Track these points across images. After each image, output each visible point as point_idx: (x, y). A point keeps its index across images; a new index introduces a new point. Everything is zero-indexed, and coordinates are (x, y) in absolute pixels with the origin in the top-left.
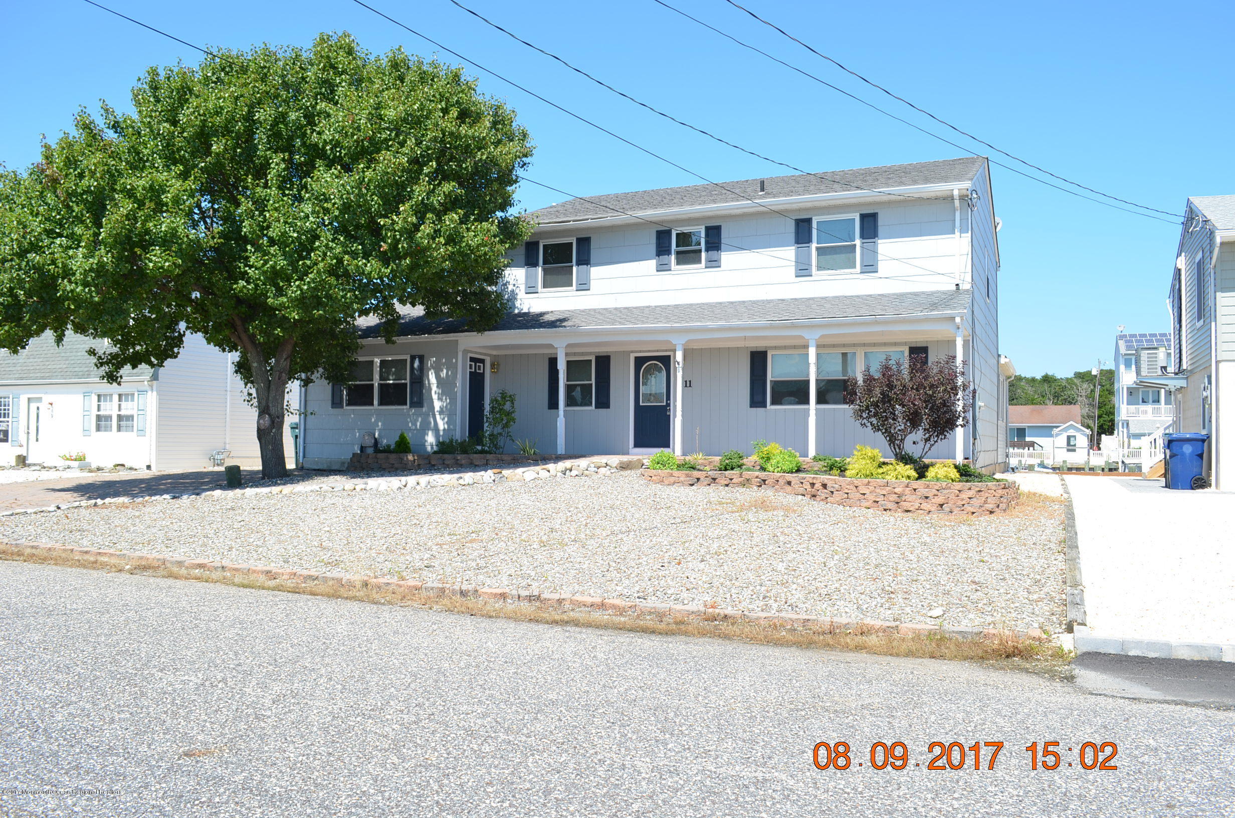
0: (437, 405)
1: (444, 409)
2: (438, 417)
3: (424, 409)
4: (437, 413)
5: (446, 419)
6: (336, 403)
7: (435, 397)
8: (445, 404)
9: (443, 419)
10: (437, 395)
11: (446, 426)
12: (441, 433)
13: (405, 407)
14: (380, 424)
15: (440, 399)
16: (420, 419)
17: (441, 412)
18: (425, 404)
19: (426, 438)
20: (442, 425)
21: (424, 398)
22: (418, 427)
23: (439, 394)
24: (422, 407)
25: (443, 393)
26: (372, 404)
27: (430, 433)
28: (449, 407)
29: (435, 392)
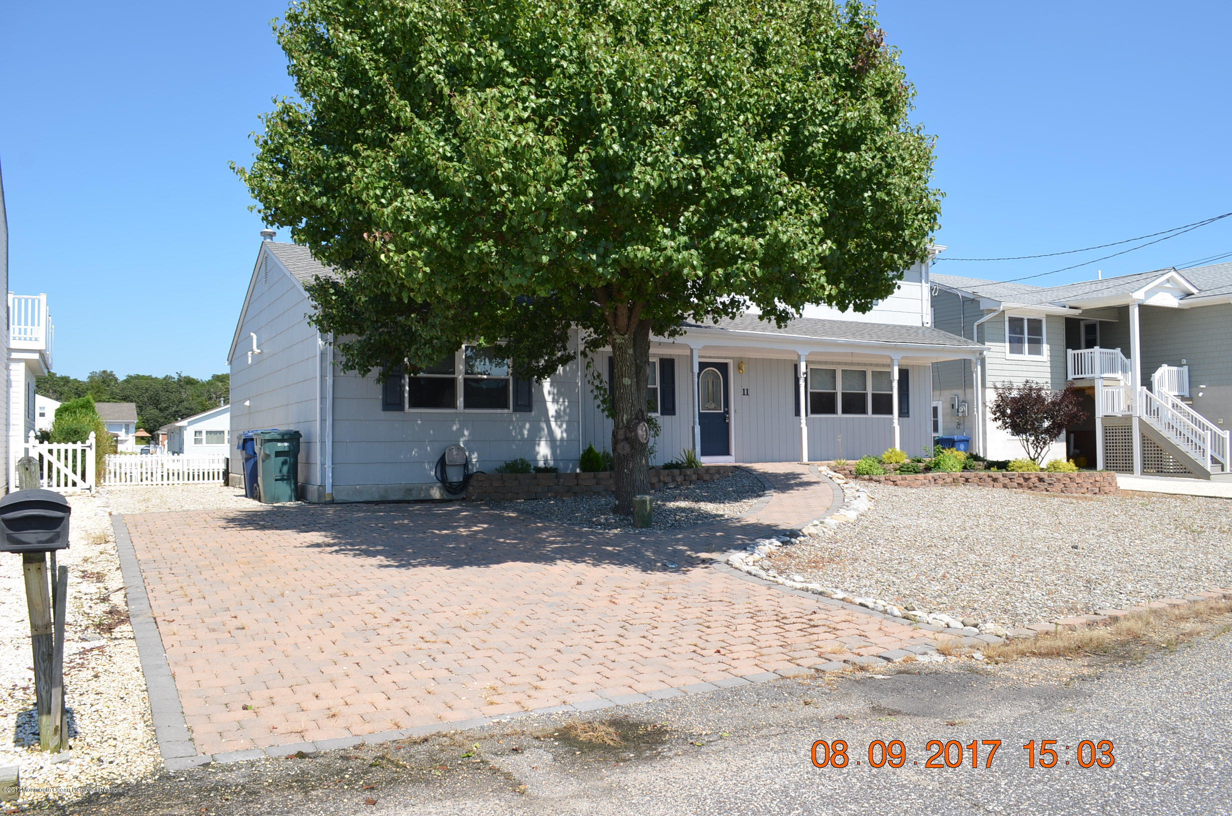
0: (552, 409)
1: (562, 414)
2: (553, 424)
3: (533, 413)
4: (552, 419)
5: (564, 426)
6: (392, 403)
7: (549, 398)
8: (562, 408)
9: (560, 427)
10: (551, 397)
11: (565, 435)
12: (558, 443)
13: (506, 411)
14: (466, 433)
15: (555, 401)
16: (527, 426)
17: (558, 416)
18: (534, 407)
19: (537, 448)
20: (558, 433)
21: (534, 399)
22: (526, 436)
23: (554, 394)
24: (531, 411)
25: (560, 394)
26: (453, 405)
27: (543, 443)
28: (568, 411)
29: (549, 393)
